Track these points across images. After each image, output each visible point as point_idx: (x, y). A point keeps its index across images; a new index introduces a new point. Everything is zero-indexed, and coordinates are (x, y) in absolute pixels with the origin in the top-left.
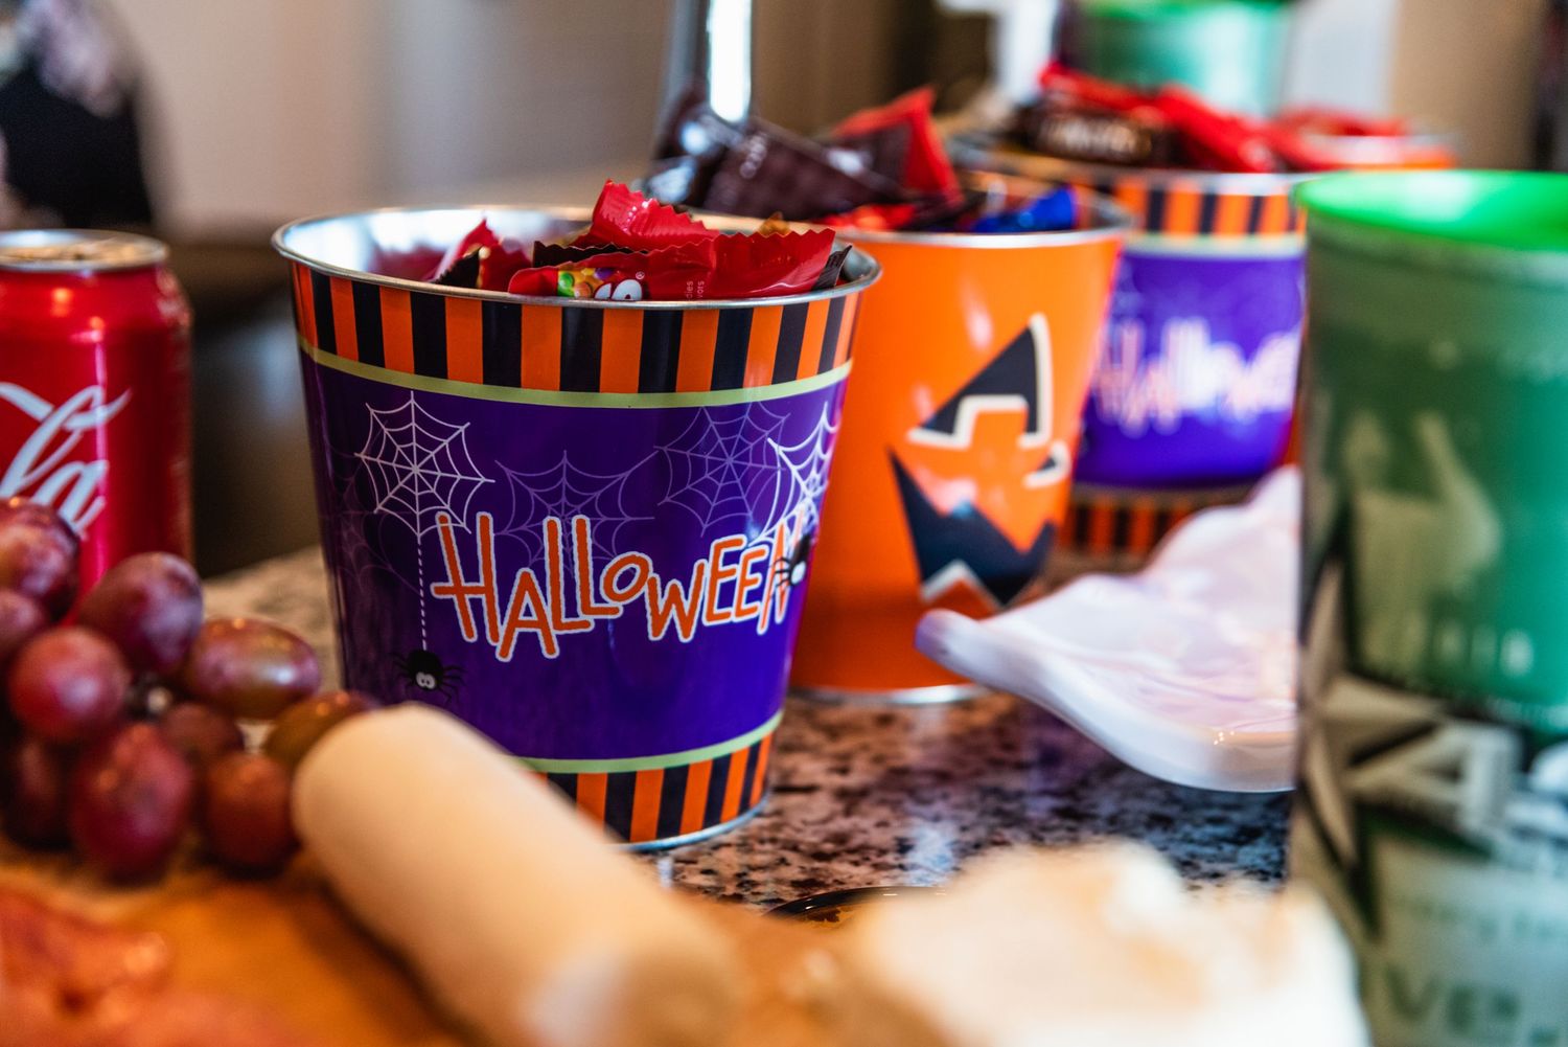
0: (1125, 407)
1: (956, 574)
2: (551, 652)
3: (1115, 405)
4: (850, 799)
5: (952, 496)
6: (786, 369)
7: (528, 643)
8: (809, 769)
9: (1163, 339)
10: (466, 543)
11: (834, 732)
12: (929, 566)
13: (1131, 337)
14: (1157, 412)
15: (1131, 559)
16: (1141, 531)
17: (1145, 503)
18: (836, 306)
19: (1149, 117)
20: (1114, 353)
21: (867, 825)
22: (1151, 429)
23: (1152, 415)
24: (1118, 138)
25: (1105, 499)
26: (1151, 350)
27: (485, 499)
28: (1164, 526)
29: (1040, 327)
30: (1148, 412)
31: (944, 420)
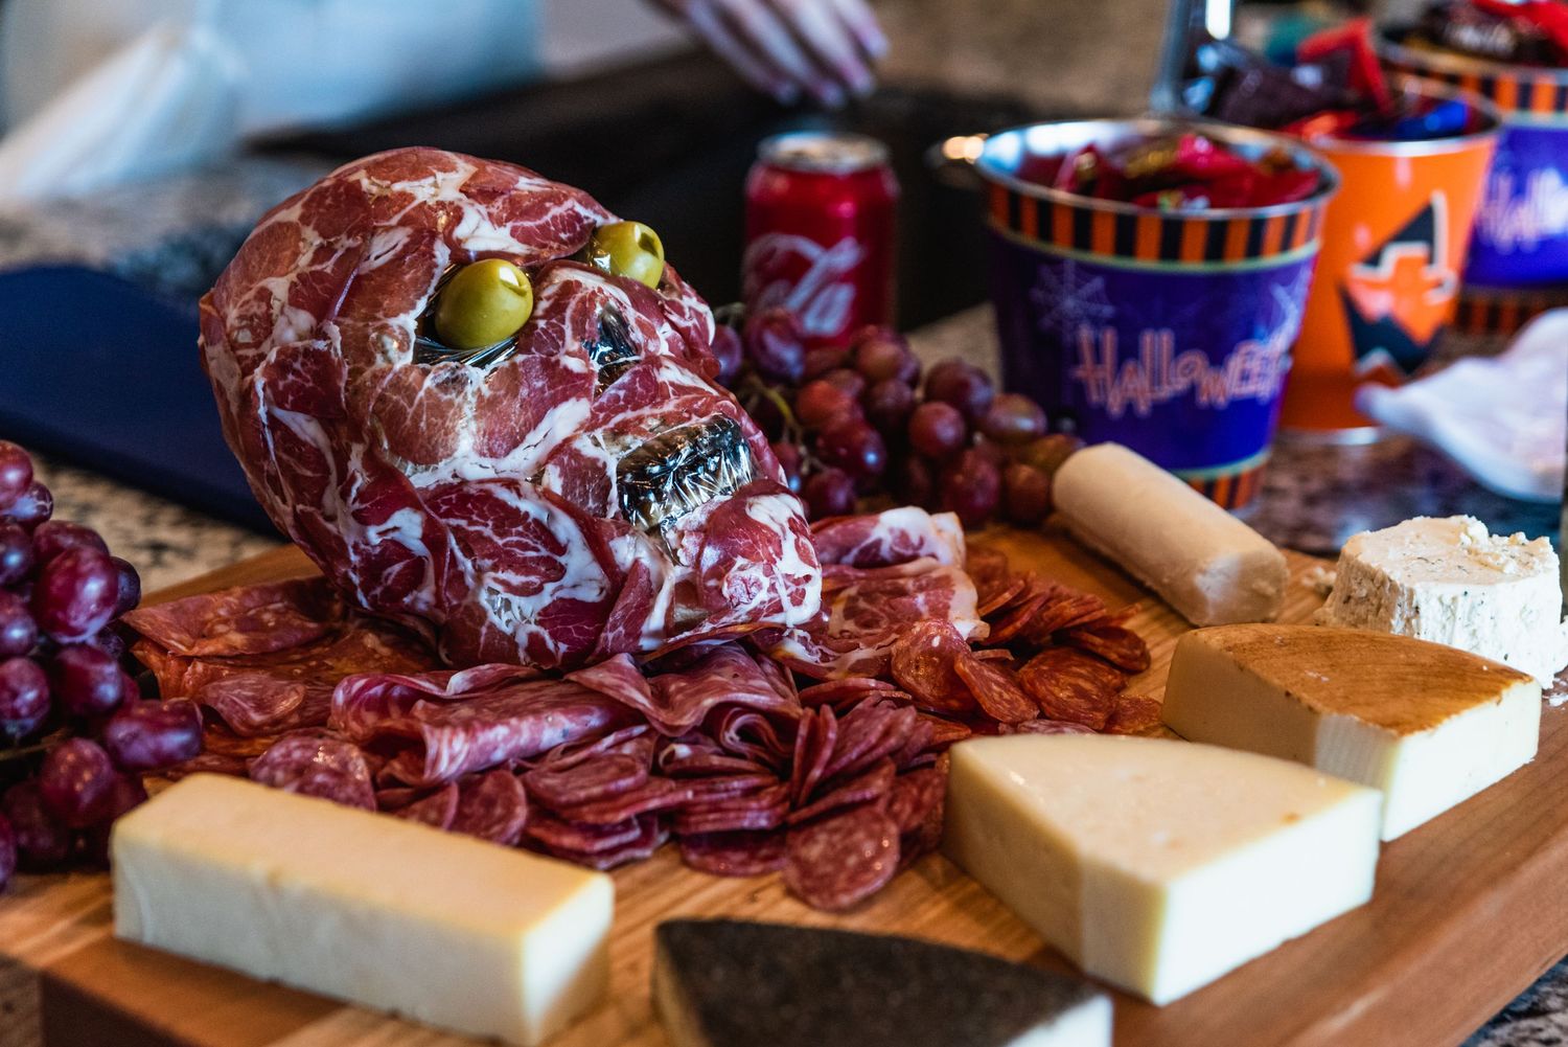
0: (1500, 229)
1: (1378, 359)
2: (1143, 408)
3: (1492, 228)
4: (1311, 500)
5: (1377, 304)
6: (1286, 244)
7: (1130, 407)
8: (1284, 481)
9: (1528, 184)
10: (1097, 348)
11: (1297, 458)
12: (1361, 350)
13: (1505, 184)
14: (1522, 237)
15: (1499, 338)
16: (1508, 319)
17: (1511, 300)
18: (1314, 214)
19: (1525, 27)
20: (1491, 195)
21: (1321, 515)
22: (1518, 250)
23: (1519, 239)
24: (1501, 38)
25: (1482, 296)
26: (1520, 191)
27: (1110, 322)
28: (1524, 318)
29: (1440, 202)
30: (1515, 237)
31: (1374, 260)
